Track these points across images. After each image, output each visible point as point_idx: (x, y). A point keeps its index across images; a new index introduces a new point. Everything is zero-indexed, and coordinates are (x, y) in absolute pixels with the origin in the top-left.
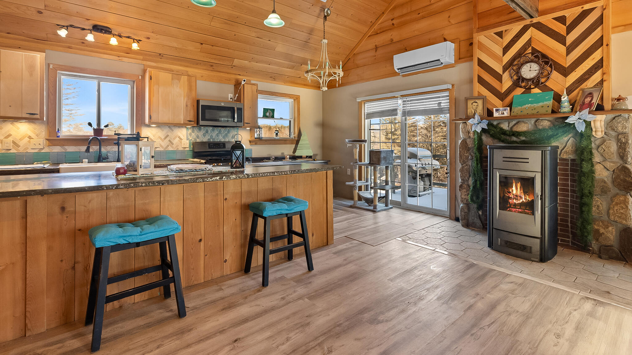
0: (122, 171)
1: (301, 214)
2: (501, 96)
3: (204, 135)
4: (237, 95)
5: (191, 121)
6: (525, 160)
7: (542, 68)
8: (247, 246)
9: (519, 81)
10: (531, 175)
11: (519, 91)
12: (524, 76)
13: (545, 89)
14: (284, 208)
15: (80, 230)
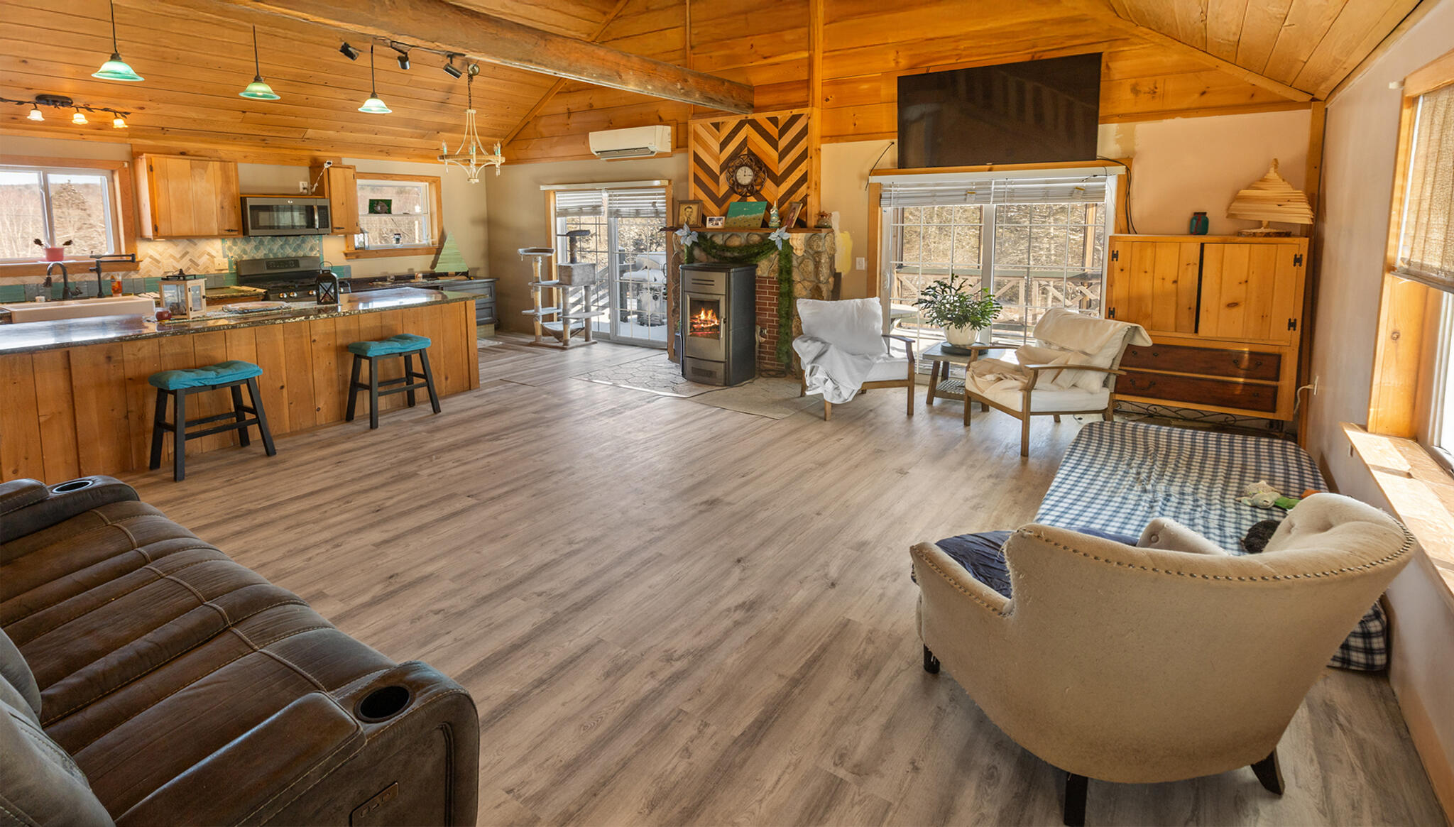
0: (166, 315)
1: (422, 353)
2: (719, 202)
3: (257, 248)
4: (316, 185)
5: (232, 231)
6: (710, 282)
7: (756, 175)
8: (348, 393)
9: (735, 186)
10: (716, 298)
11: (735, 198)
12: (740, 181)
13: (761, 198)
14: (396, 347)
15: (130, 379)
